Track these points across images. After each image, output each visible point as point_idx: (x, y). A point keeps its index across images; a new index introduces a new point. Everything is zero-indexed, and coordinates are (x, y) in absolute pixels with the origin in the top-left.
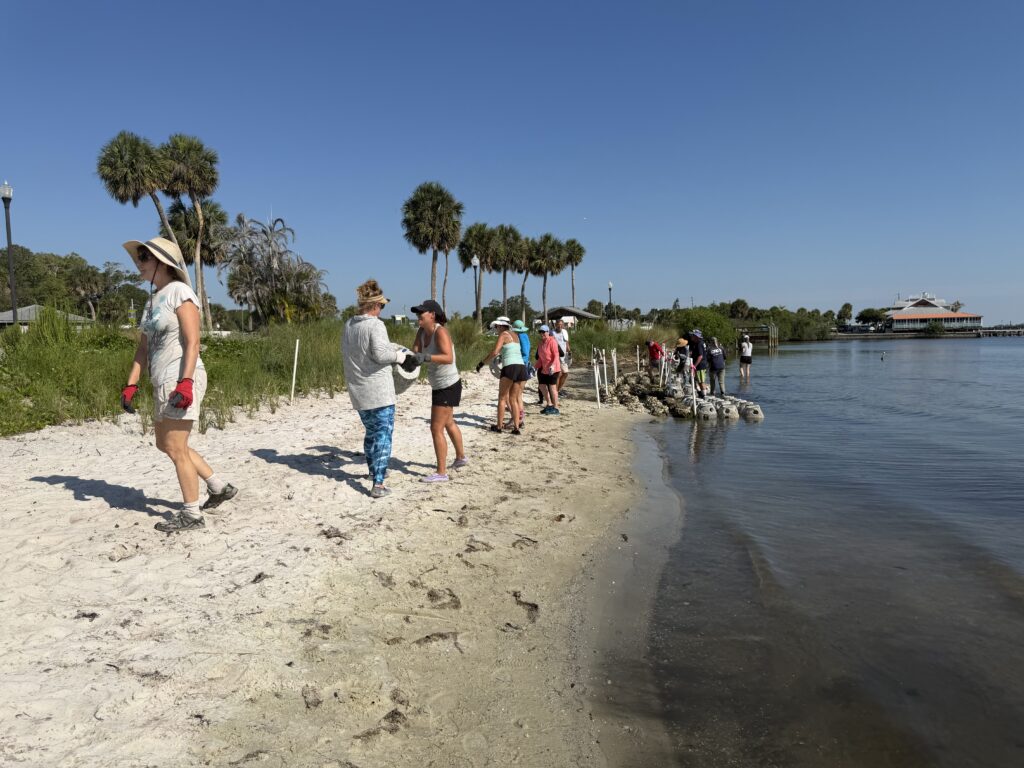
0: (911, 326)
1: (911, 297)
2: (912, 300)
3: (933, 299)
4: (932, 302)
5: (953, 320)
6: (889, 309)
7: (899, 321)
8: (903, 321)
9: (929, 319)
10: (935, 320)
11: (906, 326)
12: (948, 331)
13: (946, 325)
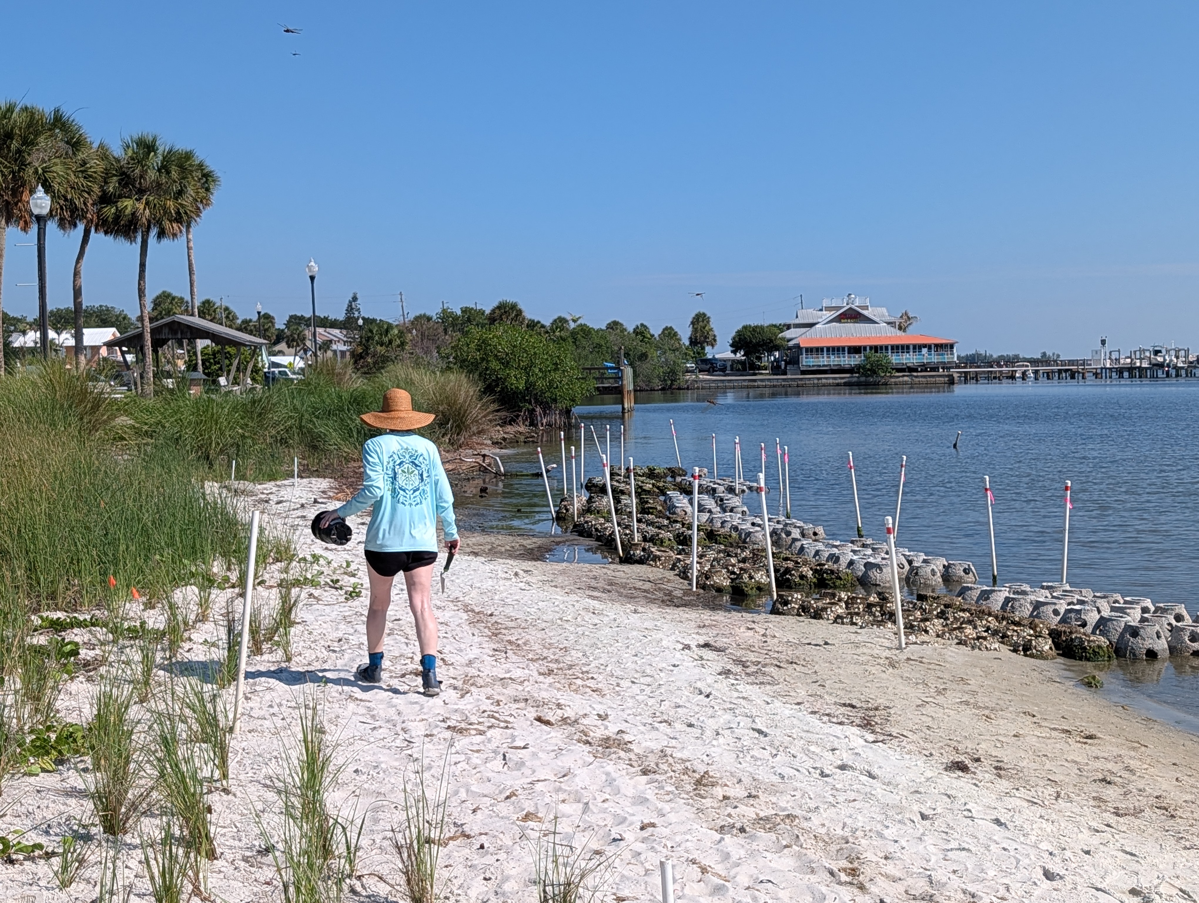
0: (834, 360)
1: (826, 303)
2: (829, 309)
3: (866, 308)
4: (865, 312)
5: (904, 348)
6: (788, 327)
7: (810, 350)
8: (819, 350)
9: (865, 348)
10: (876, 349)
11: (824, 361)
12: (899, 370)
13: (895, 359)
